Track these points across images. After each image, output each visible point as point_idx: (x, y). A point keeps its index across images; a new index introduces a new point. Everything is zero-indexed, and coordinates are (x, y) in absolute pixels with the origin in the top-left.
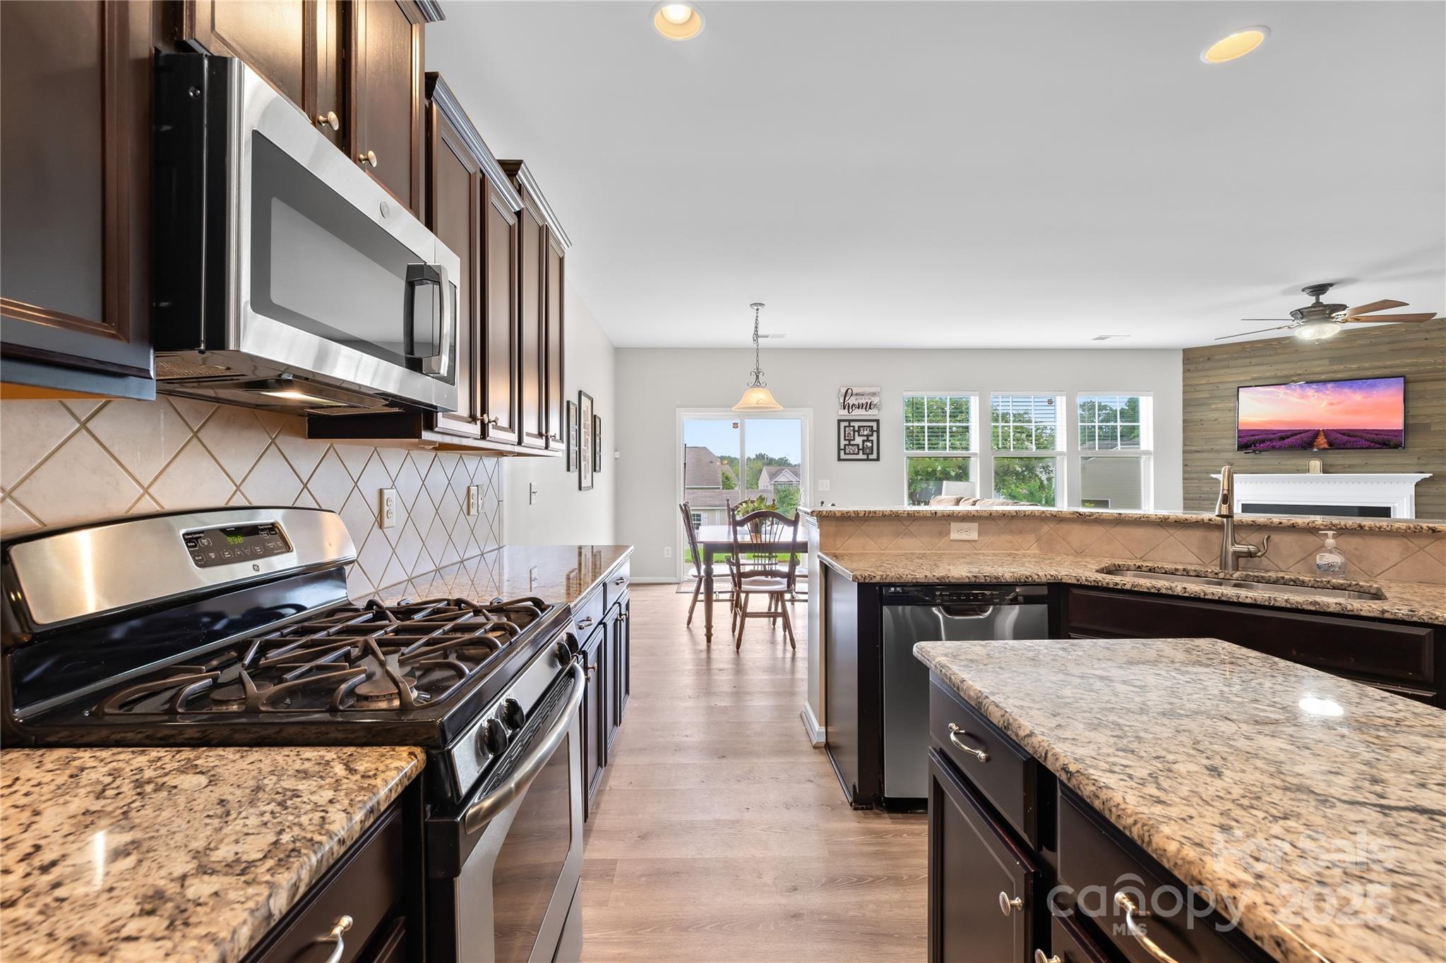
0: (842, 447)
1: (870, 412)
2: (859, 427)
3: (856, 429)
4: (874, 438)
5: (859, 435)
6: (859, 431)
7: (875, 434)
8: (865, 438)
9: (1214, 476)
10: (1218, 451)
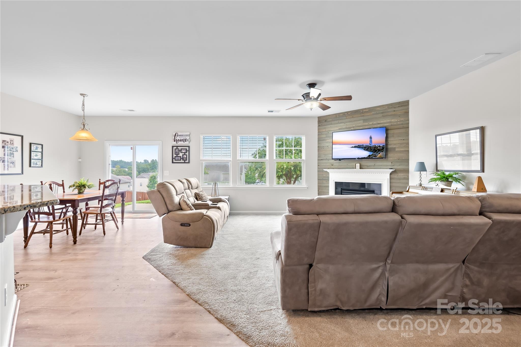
0: (174, 157)
1: (185, 143)
2: (181, 149)
3: (180, 150)
4: (187, 154)
5: (181, 152)
6: (181, 151)
7: (188, 152)
8: (184, 154)
9: (325, 170)
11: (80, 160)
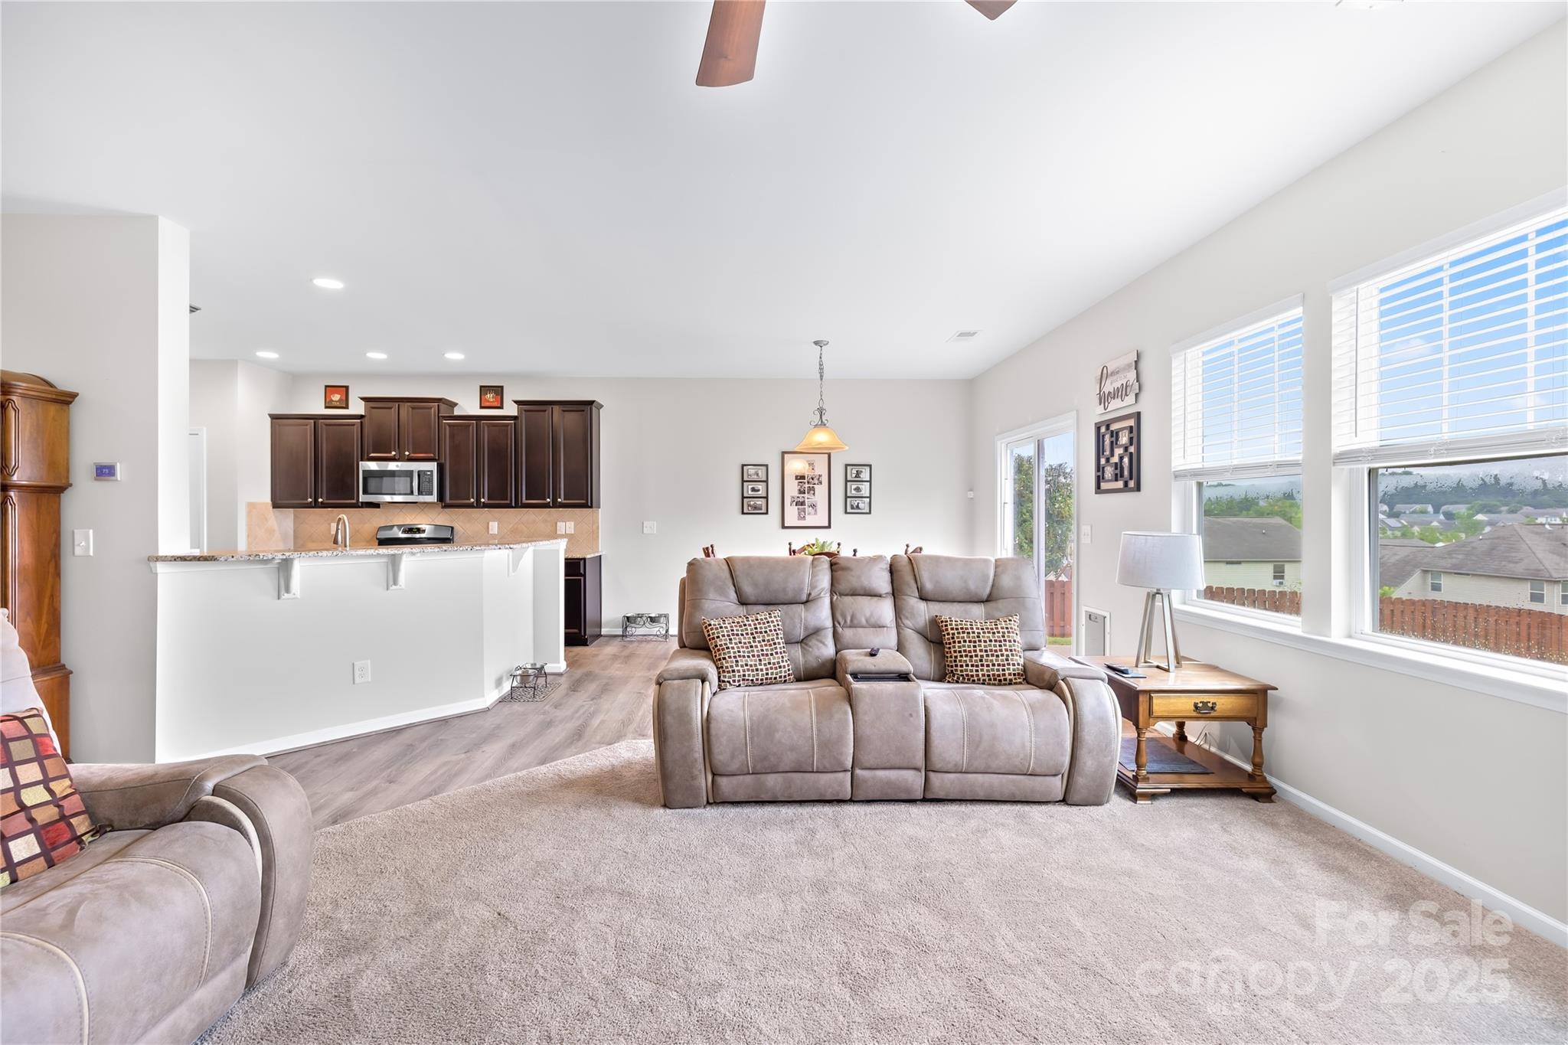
0: (1101, 470)
1: (1127, 401)
2: (1118, 431)
3: (1115, 435)
4: (1134, 448)
5: (1117, 447)
6: (1117, 438)
7: (1135, 441)
8: (1123, 451)
11: (971, 495)
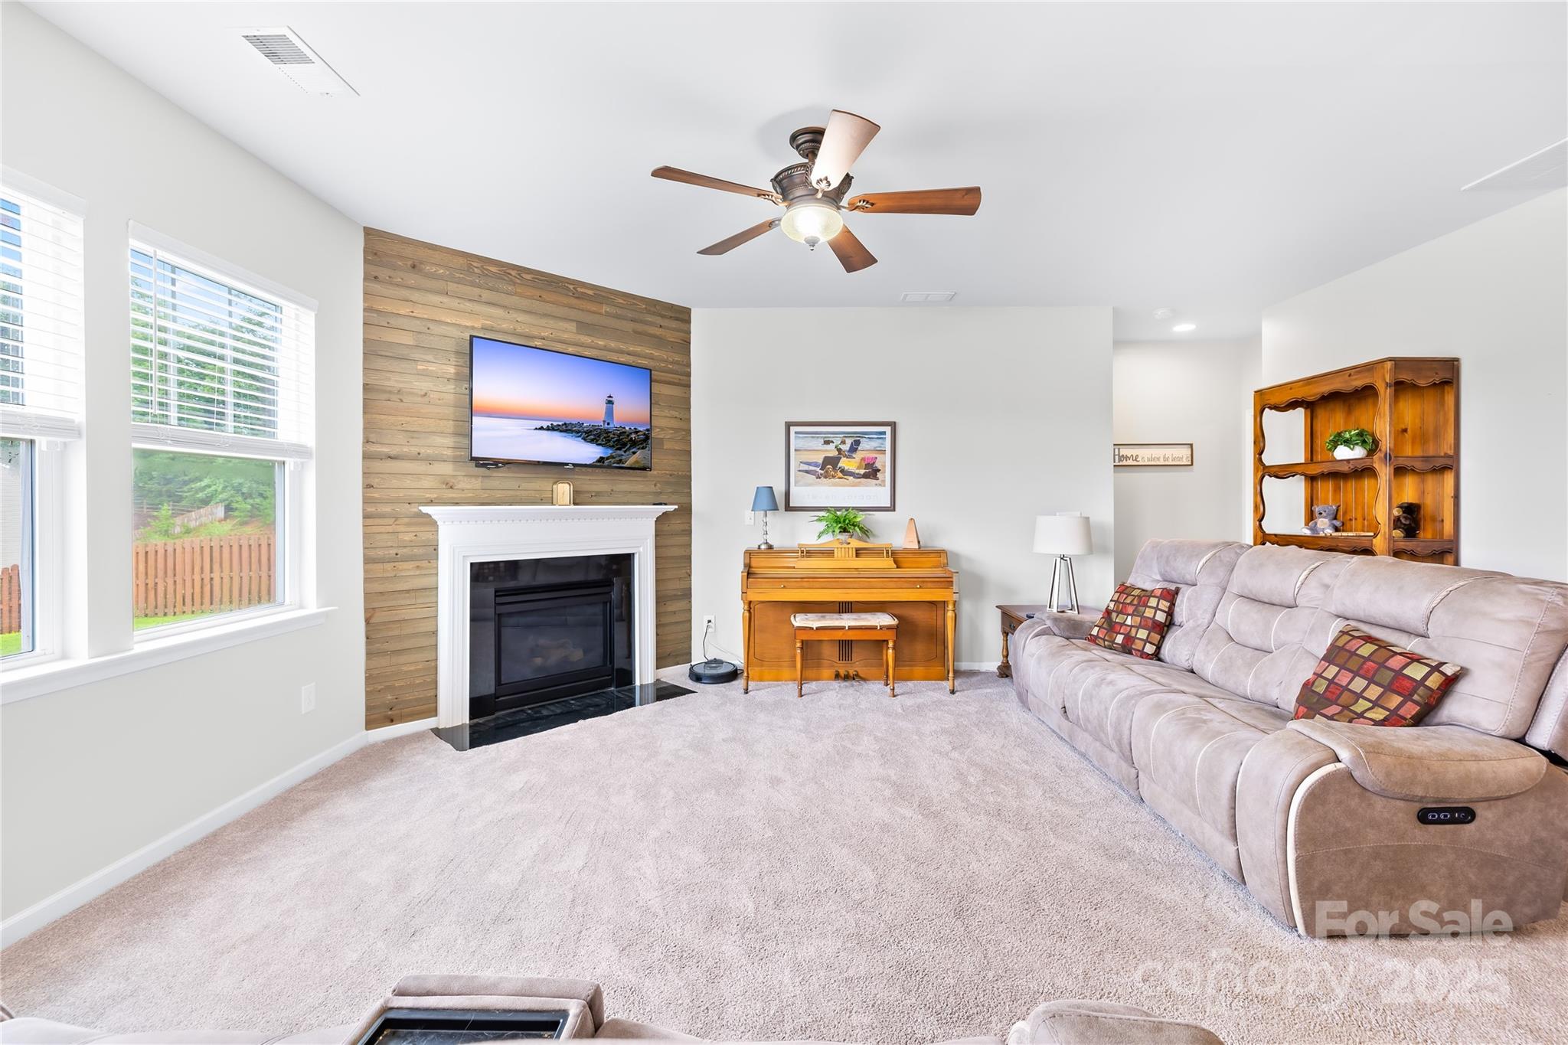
9: (425, 509)
10: (430, 460)
